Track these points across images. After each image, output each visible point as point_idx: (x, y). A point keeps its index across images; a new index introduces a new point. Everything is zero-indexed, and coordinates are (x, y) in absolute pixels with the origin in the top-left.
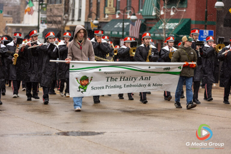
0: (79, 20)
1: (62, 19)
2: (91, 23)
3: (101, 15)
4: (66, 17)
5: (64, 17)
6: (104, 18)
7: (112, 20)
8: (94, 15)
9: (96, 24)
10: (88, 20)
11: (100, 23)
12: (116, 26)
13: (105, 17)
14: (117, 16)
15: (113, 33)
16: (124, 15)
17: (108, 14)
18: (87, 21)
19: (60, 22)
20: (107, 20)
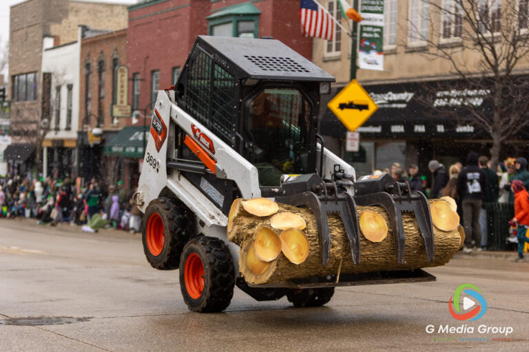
0: (68, 129)
1: (37, 127)
2: (89, 133)
3: (107, 119)
4: (45, 124)
5: (41, 124)
6: (111, 125)
7: (126, 129)
8: (93, 120)
9: (97, 136)
10: (83, 128)
11: (105, 132)
12: (132, 138)
13: (112, 122)
14: (135, 121)
15: (127, 150)
16: (145, 119)
17: (118, 118)
18: (81, 130)
19: (34, 133)
20: (118, 127)
